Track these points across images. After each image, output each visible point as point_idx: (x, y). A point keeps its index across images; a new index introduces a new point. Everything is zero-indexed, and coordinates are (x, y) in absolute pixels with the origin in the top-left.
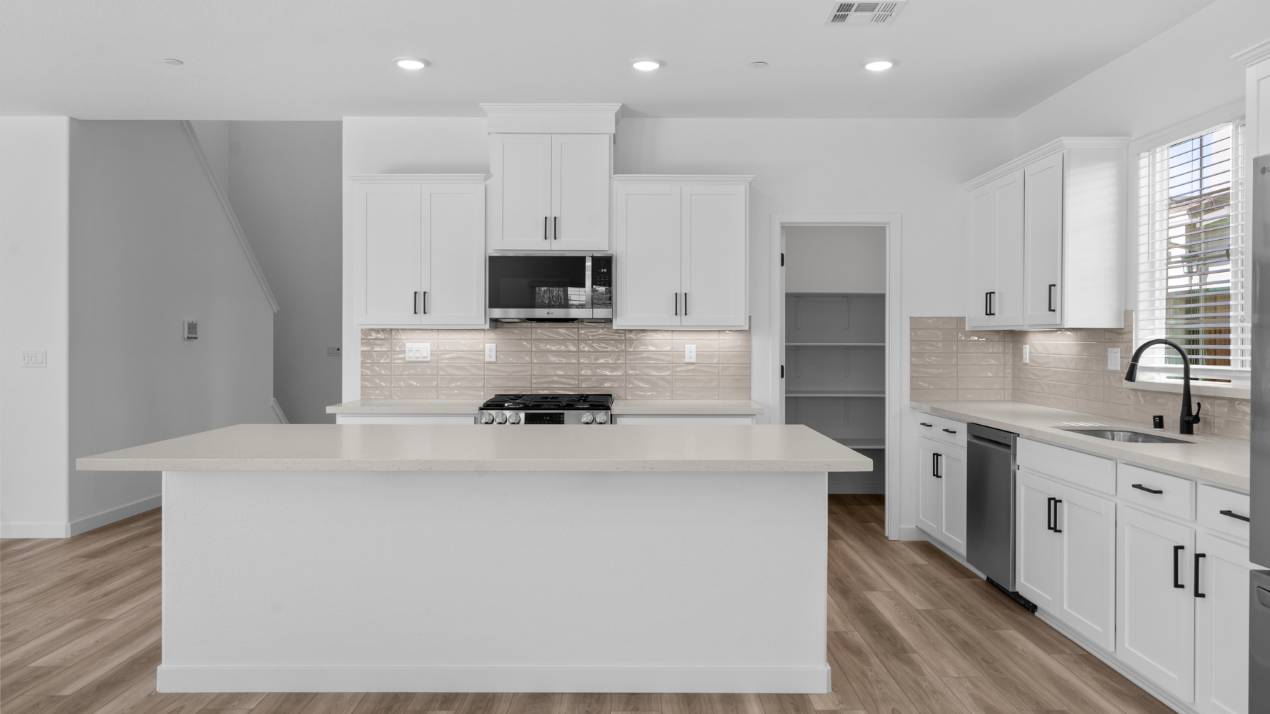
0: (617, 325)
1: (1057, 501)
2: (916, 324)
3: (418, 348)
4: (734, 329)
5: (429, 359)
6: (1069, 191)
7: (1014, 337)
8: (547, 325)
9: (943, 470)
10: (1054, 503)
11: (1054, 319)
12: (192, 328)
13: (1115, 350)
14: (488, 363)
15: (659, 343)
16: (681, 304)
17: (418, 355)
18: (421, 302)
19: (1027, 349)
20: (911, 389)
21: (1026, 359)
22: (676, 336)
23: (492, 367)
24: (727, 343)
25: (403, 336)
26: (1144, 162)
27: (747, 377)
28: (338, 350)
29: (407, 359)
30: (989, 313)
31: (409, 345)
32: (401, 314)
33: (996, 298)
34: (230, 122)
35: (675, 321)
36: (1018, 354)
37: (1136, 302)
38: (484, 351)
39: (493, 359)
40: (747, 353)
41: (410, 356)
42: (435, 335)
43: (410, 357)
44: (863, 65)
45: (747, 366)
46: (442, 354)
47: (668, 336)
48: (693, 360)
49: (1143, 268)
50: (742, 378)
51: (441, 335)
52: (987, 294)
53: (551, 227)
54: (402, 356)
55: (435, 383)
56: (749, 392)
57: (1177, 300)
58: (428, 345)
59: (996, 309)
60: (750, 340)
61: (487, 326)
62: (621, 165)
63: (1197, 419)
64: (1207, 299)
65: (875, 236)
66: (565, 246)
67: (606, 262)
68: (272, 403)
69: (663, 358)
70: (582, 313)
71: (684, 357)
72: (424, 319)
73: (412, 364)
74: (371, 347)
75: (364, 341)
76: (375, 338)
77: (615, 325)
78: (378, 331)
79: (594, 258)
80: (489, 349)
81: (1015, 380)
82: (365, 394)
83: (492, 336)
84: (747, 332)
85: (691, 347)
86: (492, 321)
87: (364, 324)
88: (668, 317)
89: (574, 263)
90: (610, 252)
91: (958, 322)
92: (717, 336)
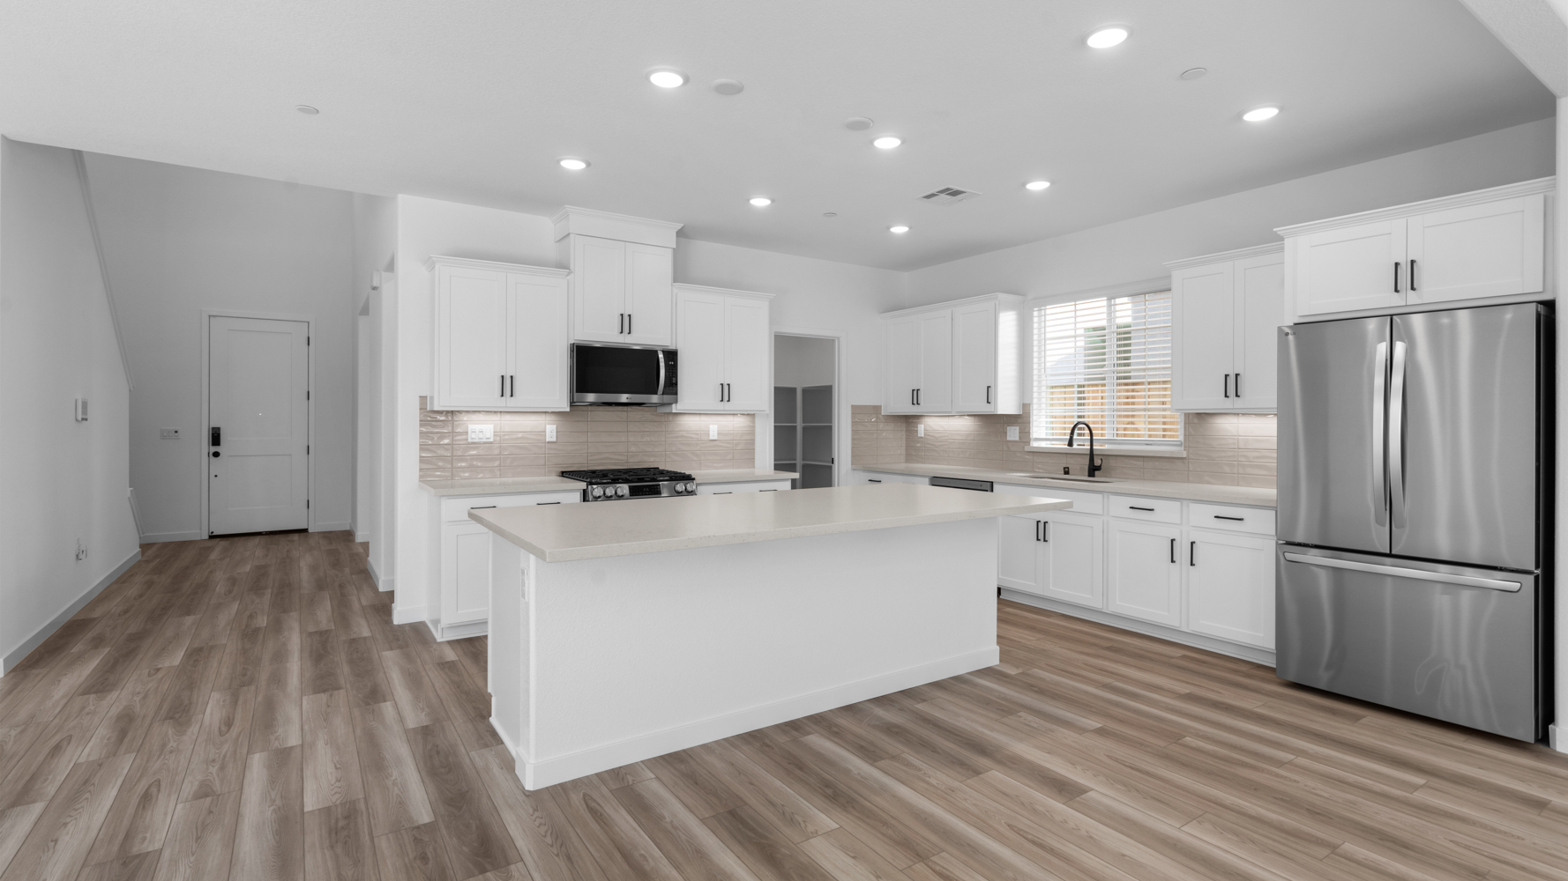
1: (1045, 523)
2: (856, 410)
3: (481, 429)
4: (746, 413)
5: (492, 440)
6: (999, 327)
7: (916, 419)
10: (1042, 524)
11: (986, 409)
12: (84, 407)
13: (1013, 428)
14: (549, 442)
15: (690, 423)
16: (725, 392)
17: (481, 436)
19: (921, 429)
20: (852, 456)
21: (918, 433)
22: (704, 418)
23: (552, 447)
24: (740, 424)
25: (465, 418)
26: (1037, 314)
27: (753, 453)
28: (176, 432)
29: (470, 440)
30: (911, 403)
31: (471, 427)
32: (488, 397)
33: (923, 393)
35: (715, 407)
36: (912, 431)
37: (1032, 398)
38: (545, 432)
39: (554, 439)
40: (752, 432)
41: (472, 437)
42: (496, 418)
43: (472, 439)
44: (889, 228)
45: (752, 442)
46: (505, 435)
48: (716, 438)
49: (1035, 378)
50: (747, 453)
51: (504, 418)
52: (913, 390)
53: (626, 323)
54: (464, 437)
55: (497, 463)
56: (752, 463)
58: (491, 426)
59: (918, 400)
60: (754, 422)
61: (568, 409)
62: (679, 277)
63: (1102, 468)
65: (829, 345)
66: (639, 338)
67: (672, 356)
68: (129, 494)
69: (693, 436)
70: (655, 399)
71: (709, 435)
72: (509, 403)
73: (475, 445)
74: (431, 429)
75: (423, 423)
76: (436, 419)
77: (675, 408)
78: (440, 412)
79: (664, 352)
80: (551, 430)
81: (908, 447)
82: (424, 476)
83: (553, 418)
84: (752, 416)
85: (714, 427)
86: (572, 404)
87: (421, 404)
88: (712, 402)
89: (648, 356)
90: (672, 347)
91: (877, 409)
92: (735, 418)
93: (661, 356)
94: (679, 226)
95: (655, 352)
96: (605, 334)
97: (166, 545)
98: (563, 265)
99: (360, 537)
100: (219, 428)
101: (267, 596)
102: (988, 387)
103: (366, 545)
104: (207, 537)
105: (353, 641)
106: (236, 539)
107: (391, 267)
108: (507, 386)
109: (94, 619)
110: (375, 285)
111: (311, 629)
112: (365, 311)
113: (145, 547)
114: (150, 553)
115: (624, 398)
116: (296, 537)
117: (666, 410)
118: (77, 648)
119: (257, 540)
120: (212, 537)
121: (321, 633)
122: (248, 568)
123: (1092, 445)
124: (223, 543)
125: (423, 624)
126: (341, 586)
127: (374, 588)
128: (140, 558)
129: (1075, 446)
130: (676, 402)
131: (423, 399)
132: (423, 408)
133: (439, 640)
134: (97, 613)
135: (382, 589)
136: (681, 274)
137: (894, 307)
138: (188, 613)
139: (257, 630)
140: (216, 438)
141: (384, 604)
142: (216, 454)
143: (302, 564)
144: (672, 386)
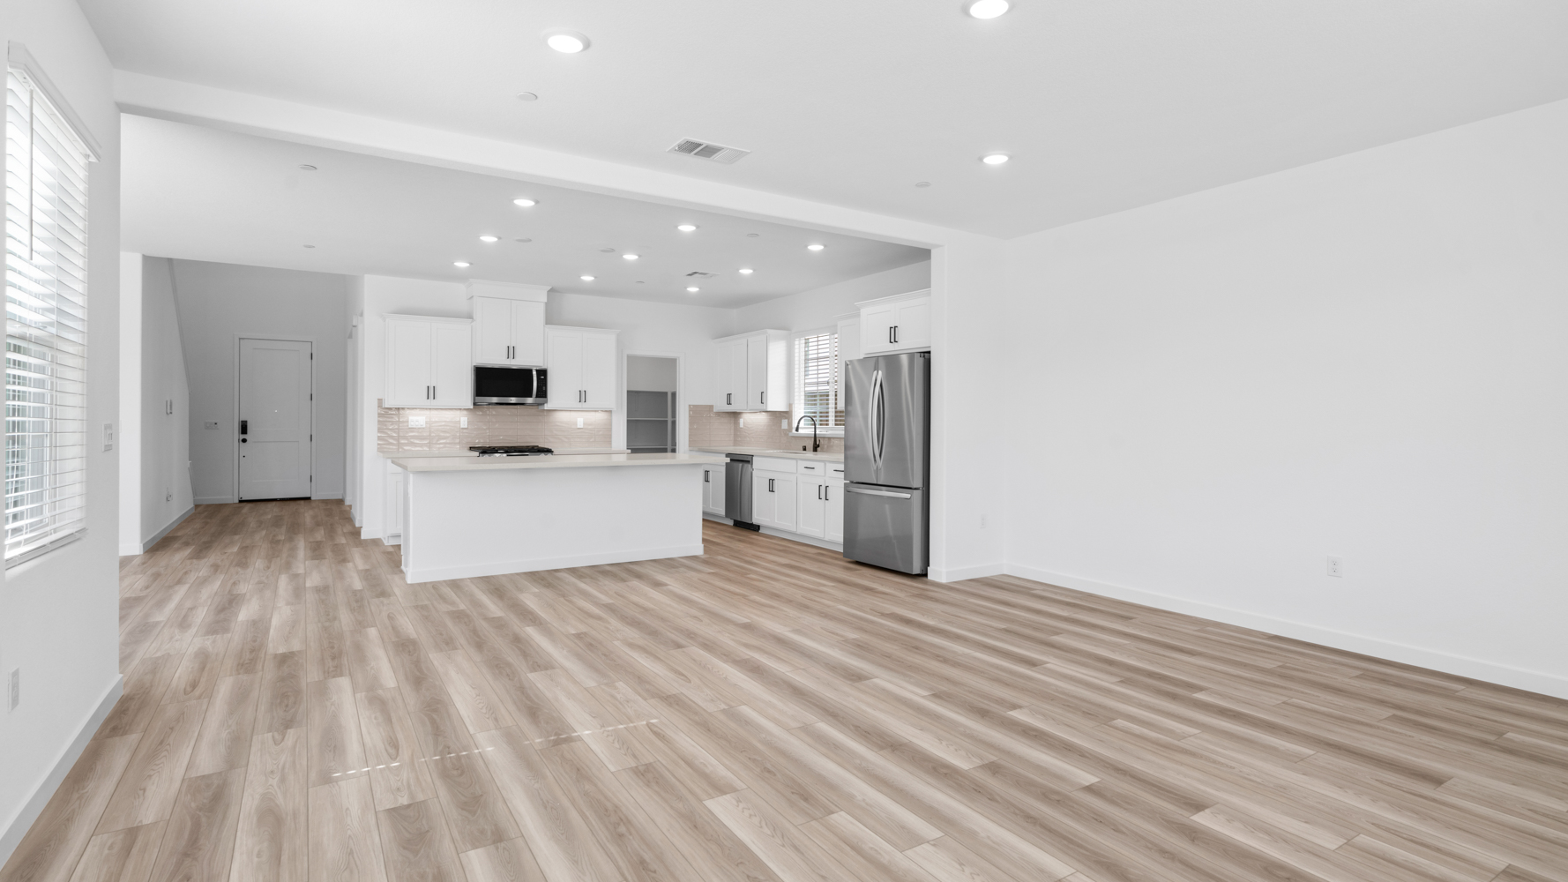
1: (773, 480)
2: (692, 408)
3: (417, 419)
4: (604, 410)
5: (425, 426)
6: (770, 352)
7: (735, 415)
9: (710, 479)
10: (771, 481)
11: (762, 407)
13: (785, 420)
14: (463, 429)
15: (562, 417)
16: (583, 396)
17: (417, 423)
19: (741, 421)
20: (689, 442)
21: (741, 425)
22: (573, 413)
23: (465, 431)
24: (599, 417)
25: (408, 412)
26: (797, 342)
27: (610, 437)
28: (216, 424)
29: (410, 427)
30: (729, 403)
31: (411, 418)
32: (416, 399)
33: (732, 397)
35: (579, 405)
36: (736, 423)
37: (792, 400)
38: (460, 421)
39: (466, 426)
40: (609, 423)
41: (411, 424)
42: (427, 412)
44: (686, 288)
45: (610, 430)
46: (434, 422)
47: (568, 413)
48: (582, 426)
49: (796, 386)
50: (607, 436)
51: (432, 412)
52: (728, 394)
53: (511, 352)
54: (406, 424)
55: (428, 441)
56: (611, 444)
57: (809, 396)
58: (425, 418)
59: (732, 402)
60: (611, 416)
61: (470, 407)
62: (549, 321)
63: (818, 446)
64: (821, 396)
65: (672, 363)
66: (518, 362)
67: (543, 373)
68: (189, 466)
69: (566, 425)
70: (530, 400)
71: (576, 424)
72: (431, 402)
73: (412, 429)
74: (385, 419)
75: (380, 415)
76: (388, 414)
77: (546, 407)
78: (390, 409)
79: (537, 370)
80: (463, 420)
81: (736, 435)
82: (380, 449)
83: (465, 412)
84: (610, 412)
85: (580, 420)
86: (475, 404)
87: (379, 403)
88: (575, 403)
89: (526, 373)
90: (544, 367)
91: (711, 407)
92: (593, 414)
93: (534, 373)
94: (549, 288)
95: (531, 371)
96: (498, 360)
97: (208, 506)
98: (470, 317)
99: (347, 502)
100: (246, 422)
101: (284, 529)
102: (762, 393)
103: (350, 506)
104: (237, 501)
105: (336, 544)
106: (259, 503)
107: (362, 315)
108: (431, 392)
109: (177, 537)
110: (354, 324)
111: (311, 540)
112: (350, 336)
113: (197, 506)
114: (199, 509)
115: (513, 400)
116: (302, 502)
117: (541, 408)
118: (176, 546)
119: (274, 503)
120: (241, 501)
121: (317, 542)
122: (269, 517)
123: (815, 431)
124: (248, 506)
125: (380, 539)
126: (332, 525)
127: (354, 526)
128: (194, 511)
129: (800, 431)
130: (547, 402)
131: (380, 401)
132: (380, 406)
133: (386, 544)
134: (179, 534)
135: (357, 526)
136: (552, 318)
137: (725, 333)
138: (236, 534)
139: (278, 541)
140: (244, 428)
141: (356, 533)
142: (244, 441)
143: (306, 515)
144: (542, 393)
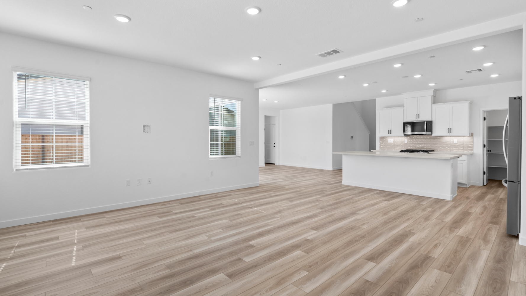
0: (433, 135)
3: (390, 140)
5: (393, 142)
8: (417, 136)
12: (352, 137)
14: (405, 143)
16: (450, 130)
18: (390, 132)
22: (451, 137)
24: (465, 139)
25: (387, 138)
27: (472, 147)
31: (389, 140)
32: (386, 134)
34: (362, 101)
35: (448, 134)
38: (404, 141)
39: (407, 143)
40: (473, 141)
41: (389, 142)
45: (472, 144)
46: (395, 141)
47: (450, 138)
48: (456, 143)
51: (395, 138)
53: (417, 116)
55: (394, 147)
56: (473, 151)
58: (393, 140)
60: (473, 139)
61: (404, 136)
62: (435, 102)
66: (421, 119)
67: (430, 123)
69: (448, 142)
70: (424, 133)
71: (454, 142)
72: (390, 135)
75: (380, 139)
78: (382, 137)
79: (427, 122)
82: (380, 149)
85: (455, 140)
88: (446, 133)
90: (430, 120)
92: (463, 137)
95: (424, 122)
98: (403, 106)
115: (416, 133)
130: (433, 133)
